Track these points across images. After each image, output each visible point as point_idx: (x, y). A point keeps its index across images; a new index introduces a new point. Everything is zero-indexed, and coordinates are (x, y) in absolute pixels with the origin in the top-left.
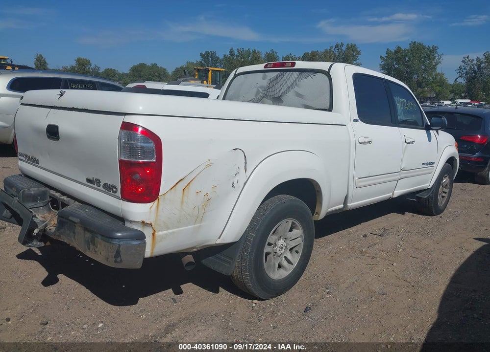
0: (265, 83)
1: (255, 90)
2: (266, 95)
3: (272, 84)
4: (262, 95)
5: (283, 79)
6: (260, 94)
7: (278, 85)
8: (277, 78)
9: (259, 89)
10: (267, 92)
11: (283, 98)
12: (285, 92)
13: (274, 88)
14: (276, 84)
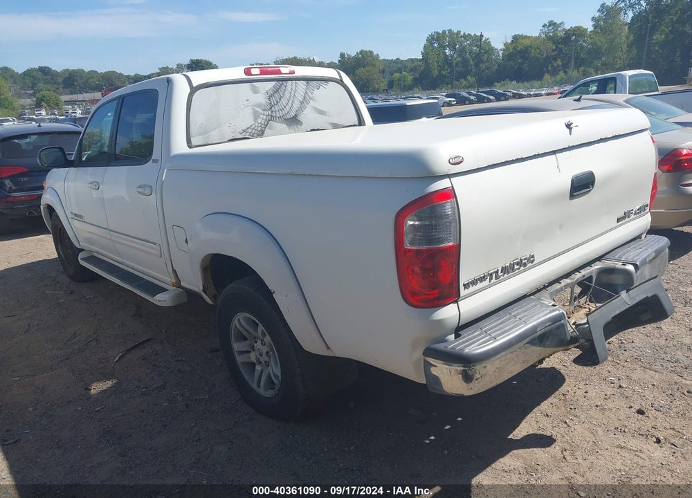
0: (261, 98)
1: (249, 111)
2: (272, 116)
3: (274, 100)
4: (265, 117)
5: (287, 92)
6: (262, 116)
7: (284, 101)
8: (276, 90)
9: (258, 109)
10: (272, 112)
11: (301, 118)
12: (300, 110)
13: (281, 105)
14: (280, 100)
